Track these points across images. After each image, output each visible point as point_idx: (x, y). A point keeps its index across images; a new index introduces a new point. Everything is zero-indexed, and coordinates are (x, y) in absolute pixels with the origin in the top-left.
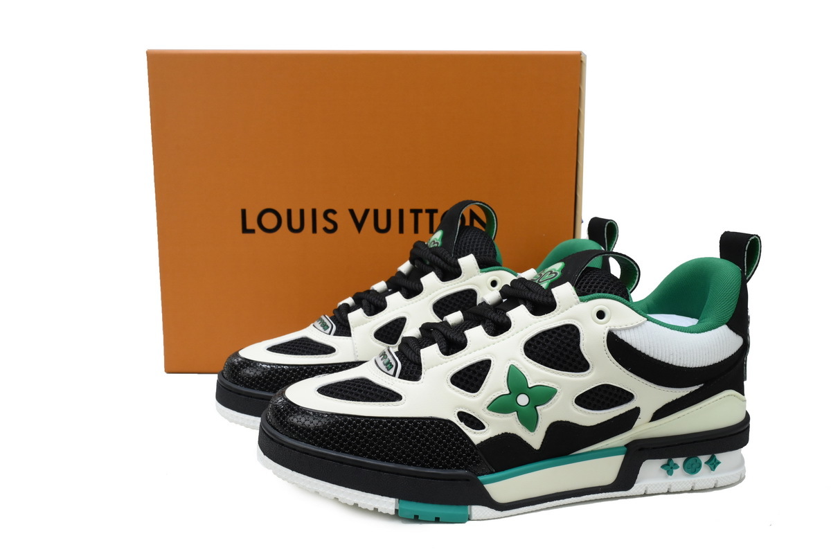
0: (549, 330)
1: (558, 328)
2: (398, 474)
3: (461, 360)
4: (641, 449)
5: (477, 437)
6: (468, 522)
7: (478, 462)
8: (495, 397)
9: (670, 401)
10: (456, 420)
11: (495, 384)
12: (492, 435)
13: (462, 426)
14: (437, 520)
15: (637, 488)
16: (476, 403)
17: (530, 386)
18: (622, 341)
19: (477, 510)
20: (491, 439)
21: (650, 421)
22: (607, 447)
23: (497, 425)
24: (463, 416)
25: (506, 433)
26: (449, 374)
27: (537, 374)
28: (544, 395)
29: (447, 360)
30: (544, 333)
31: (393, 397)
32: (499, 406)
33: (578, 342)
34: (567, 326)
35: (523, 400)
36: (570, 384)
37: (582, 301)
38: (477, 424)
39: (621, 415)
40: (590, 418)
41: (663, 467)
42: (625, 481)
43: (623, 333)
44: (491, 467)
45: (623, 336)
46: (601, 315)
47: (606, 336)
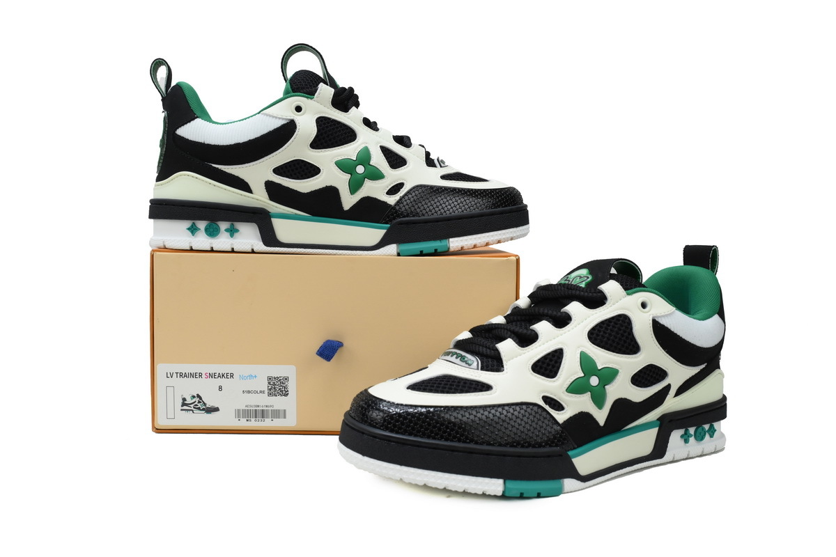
0: (606, 320)
1: (613, 318)
2: (504, 456)
3: (537, 351)
4: (670, 421)
5: (561, 417)
6: (562, 496)
7: (564, 439)
8: (572, 380)
9: (688, 378)
10: (542, 403)
11: (570, 369)
12: (572, 415)
13: (547, 407)
14: (539, 496)
15: (667, 457)
16: (556, 387)
17: (599, 368)
18: (663, 326)
19: (569, 483)
20: (571, 418)
21: (675, 396)
22: (644, 422)
23: (575, 405)
24: (546, 399)
25: (582, 412)
26: (529, 363)
27: (604, 358)
28: (609, 376)
29: (525, 351)
30: (602, 323)
31: (484, 387)
32: (576, 388)
33: (631, 329)
34: (620, 316)
35: (594, 381)
36: (628, 365)
37: (628, 294)
38: (558, 406)
39: (659, 391)
40: (639, 395)
41: (682, 436)
42: (659, 451)
43: (663, 319)
44: (574, 444)
45: (663, 321)
46: (644, 305)
47: (651, 322)
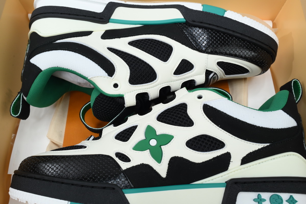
0: (172, 108)
5: (124, 166)
10: (113, 156)
12: (135, 165)
13: (117, 160)
17: (157, 134)
20: (133, 167)
21: (241, 165)
22: (211, 182)
25: (143, 164)
31: (82, 147)
35: (153, 143)
37: (190, 92)
38: (125, 158)
39: (217, 157)
47: (202, 106)
